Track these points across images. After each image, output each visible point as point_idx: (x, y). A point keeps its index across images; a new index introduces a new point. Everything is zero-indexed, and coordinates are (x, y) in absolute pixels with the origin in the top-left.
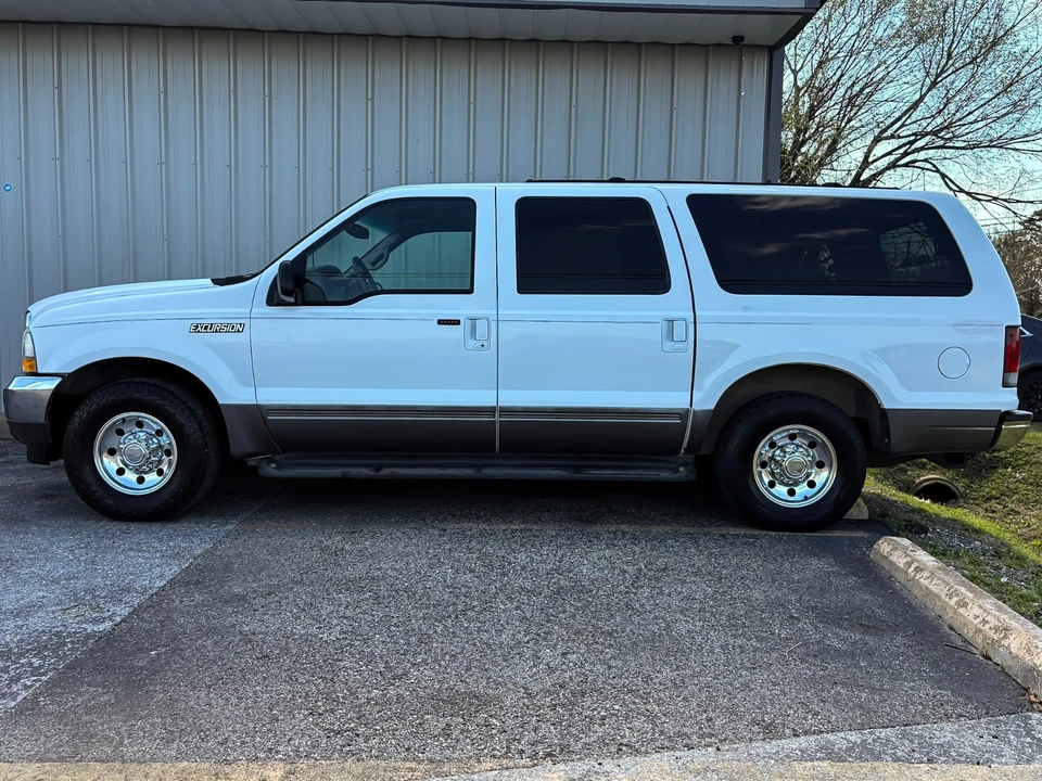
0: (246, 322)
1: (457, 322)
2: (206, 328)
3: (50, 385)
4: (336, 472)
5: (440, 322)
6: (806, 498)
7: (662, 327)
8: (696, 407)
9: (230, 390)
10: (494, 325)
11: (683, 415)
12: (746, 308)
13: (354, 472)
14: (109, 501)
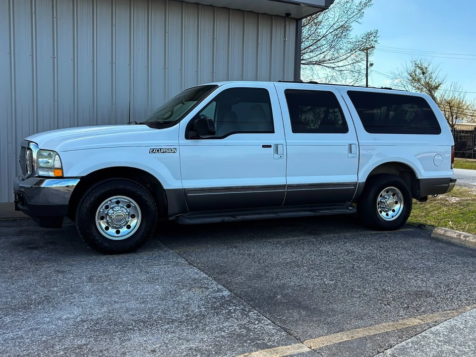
0: (177, 147)
1: (270, 146)
2: (158, 151)
3: (74, 183)
4: (218, 220)
5: (264, 146)
6: (393, 217)
7: (347, 147)
8: (359, 181)
9: (170, 182)
10: (285, 147)
11: (355, 184)
12: (375, 139)
13: (226, 219)
14: (106, 245)
